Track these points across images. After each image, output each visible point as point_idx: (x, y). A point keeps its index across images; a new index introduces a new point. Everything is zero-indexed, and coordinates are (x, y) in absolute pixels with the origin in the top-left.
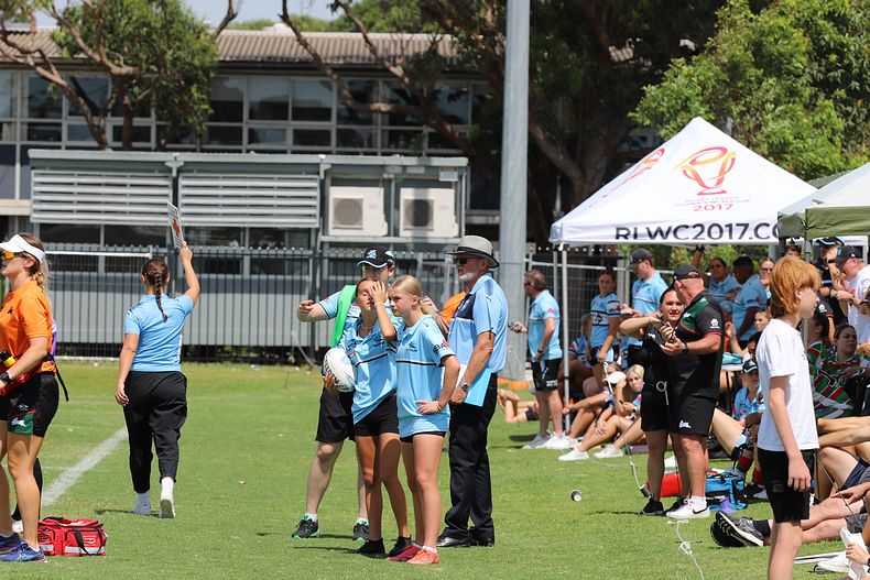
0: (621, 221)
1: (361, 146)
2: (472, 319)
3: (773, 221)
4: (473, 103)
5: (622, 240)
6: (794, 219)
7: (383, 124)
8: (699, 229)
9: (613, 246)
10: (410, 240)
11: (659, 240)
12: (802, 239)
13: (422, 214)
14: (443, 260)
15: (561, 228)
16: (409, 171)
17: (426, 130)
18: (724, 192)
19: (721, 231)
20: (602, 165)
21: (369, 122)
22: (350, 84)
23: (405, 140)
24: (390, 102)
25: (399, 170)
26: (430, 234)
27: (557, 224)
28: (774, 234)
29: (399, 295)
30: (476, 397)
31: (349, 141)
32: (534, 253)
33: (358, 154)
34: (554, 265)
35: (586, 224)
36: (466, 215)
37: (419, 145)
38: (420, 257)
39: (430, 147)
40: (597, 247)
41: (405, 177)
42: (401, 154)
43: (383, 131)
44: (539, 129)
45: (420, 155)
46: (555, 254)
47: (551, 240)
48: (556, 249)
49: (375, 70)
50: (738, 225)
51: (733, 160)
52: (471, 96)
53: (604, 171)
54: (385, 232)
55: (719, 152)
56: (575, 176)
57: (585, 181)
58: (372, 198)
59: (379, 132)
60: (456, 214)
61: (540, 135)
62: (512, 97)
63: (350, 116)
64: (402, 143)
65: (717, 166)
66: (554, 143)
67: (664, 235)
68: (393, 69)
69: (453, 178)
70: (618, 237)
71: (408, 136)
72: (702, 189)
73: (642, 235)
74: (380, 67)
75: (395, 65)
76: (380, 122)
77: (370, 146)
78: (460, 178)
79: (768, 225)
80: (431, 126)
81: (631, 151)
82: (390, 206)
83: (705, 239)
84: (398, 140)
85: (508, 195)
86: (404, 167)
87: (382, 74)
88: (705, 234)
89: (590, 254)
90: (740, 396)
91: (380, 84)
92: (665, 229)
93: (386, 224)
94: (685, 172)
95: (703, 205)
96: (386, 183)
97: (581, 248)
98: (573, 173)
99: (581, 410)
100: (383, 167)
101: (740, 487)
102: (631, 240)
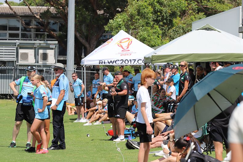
0: (100, 59)
1: (28, 38)
2: (59, 86)
3: (143, 59)
4: (59, 25)
5: (101, 64)
6: (148, 58)
7: (34, 32)
8: (122, 61)
9: (98, 66)
10: (42, 64)
11: (111, 64)
12: (151, 64)
13: (45, 57)
14: (51, 70)
15: (84, 61)
16: (41, 45)
17: (46, 33)
18: (129, 50)
19: (128, 62)
20: (95, 43)
21: (30, 31)
22: (25, 20)
23: (40, 36)
24: (36, 25)
25: (38, 45)
26: (47, 63)
27: (83, 60)
28: (143, 62)
29: (33, 79)
30: (60, 108)
31: (24, 36)
32: (76, 68)
33: (27, 40)
34: (82, 71)
35: (90, 60)
36: (57, 57)
37: (44, 38)
38: (44, 69)
39: (47, 38)
40: (94, 66)
41: (40, 46)
42: (39, 40)
43: (34, 34)
44: (77, 33)
45: (45, 40)
46: (82, 68)
47: (81, 64)
48: (82, 67)
49: (32, 17)
50: (133, 60)
51: (132, 41)
52: (58, 24)
53: (96, 45)
54: (35, 62)
55: (128, 39)
56: (88, 46)
57: (90, 48)
58: (31, 52)
59: (33, 34)
60: (54, 57)
61: (78, 35)
62: (70, 24)
63: (25, 29)
64: (39, 37)
65: (127, 43)
66: (82, 37)
67: (113, 63)
68: (37, 16)
69: (54, 47)
70: (100, 63)
71: (41, 35)
72: (123, 50)
73: (106, 63)
74: (33, 16)
75: (37, 15)
76: (33, 31)
77: (30, 38)
78: (56, 47)
79: (141, 60)
80: (47, 32)
81: (103, 39)
82: (36, 55)
83: (124, 64)
84: (38, 36)
85: (69, 51)
86: (40, 44)
87: (34, 18)
88: (124, 63)
89: (92, 68)
90: (133, 107)
91: (33, 20)
92: (113, 61)
93: (35, 60)
94: (118, 45)
95: (123, 54)
96: (35, 48)
97: (89, 66)
98: (87, 46)
99: (90, 112)
100: (34, 43)
101: (134, 133)
102: (103, 64)
